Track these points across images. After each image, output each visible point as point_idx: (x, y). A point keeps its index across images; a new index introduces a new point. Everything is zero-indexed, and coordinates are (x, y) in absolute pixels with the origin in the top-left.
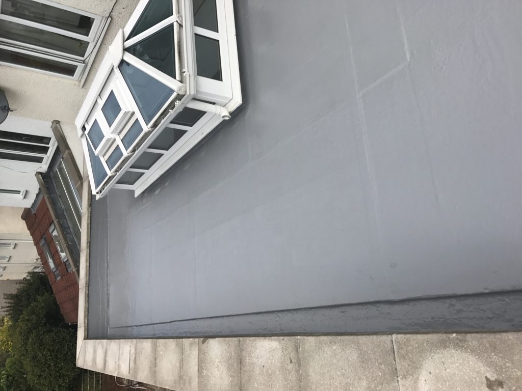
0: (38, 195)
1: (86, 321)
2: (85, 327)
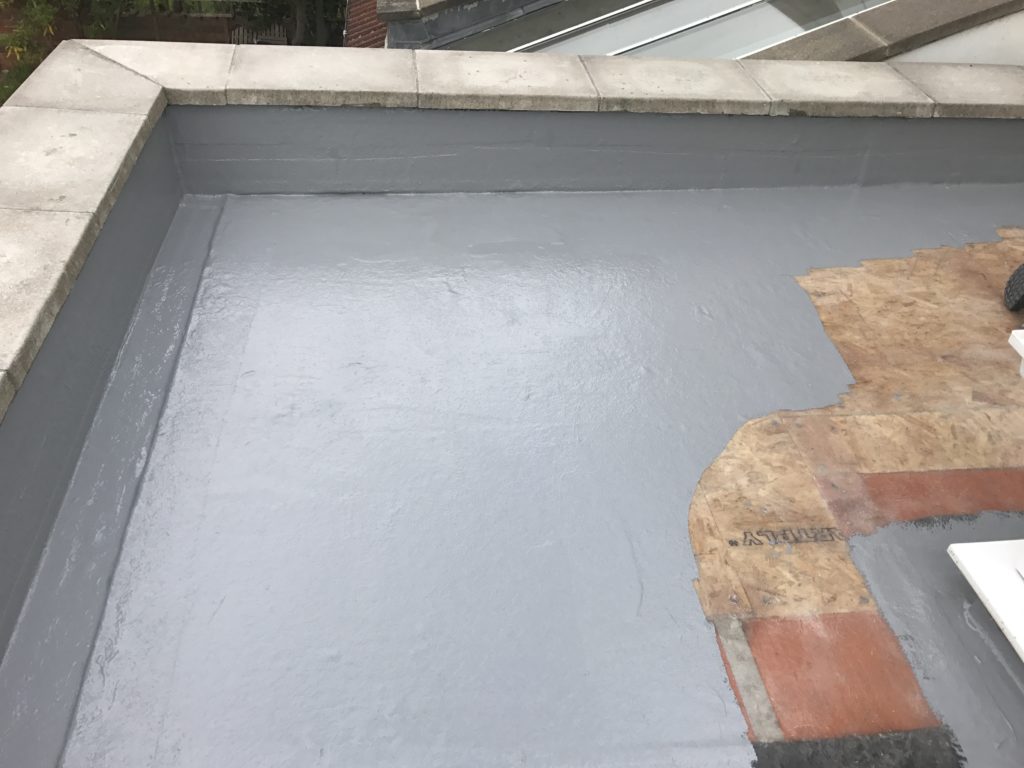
1: (253, 100)
2: (226, 92)
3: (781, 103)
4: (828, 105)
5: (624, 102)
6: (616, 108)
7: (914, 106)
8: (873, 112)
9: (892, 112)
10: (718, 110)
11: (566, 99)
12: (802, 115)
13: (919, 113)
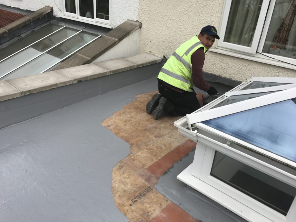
0: (18, 9)
3: (75, 80)
4: (87, 77)
5: (29, 91)
6: (28, 94)
7: (106, 73)
8: (98, 76)
9: (102, 75)
10: (58, 86)
11: (10, 95)
12: (81, 81)
13: (108, 74)
